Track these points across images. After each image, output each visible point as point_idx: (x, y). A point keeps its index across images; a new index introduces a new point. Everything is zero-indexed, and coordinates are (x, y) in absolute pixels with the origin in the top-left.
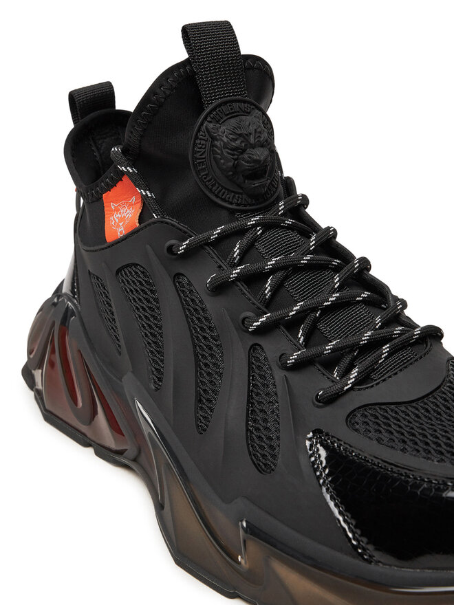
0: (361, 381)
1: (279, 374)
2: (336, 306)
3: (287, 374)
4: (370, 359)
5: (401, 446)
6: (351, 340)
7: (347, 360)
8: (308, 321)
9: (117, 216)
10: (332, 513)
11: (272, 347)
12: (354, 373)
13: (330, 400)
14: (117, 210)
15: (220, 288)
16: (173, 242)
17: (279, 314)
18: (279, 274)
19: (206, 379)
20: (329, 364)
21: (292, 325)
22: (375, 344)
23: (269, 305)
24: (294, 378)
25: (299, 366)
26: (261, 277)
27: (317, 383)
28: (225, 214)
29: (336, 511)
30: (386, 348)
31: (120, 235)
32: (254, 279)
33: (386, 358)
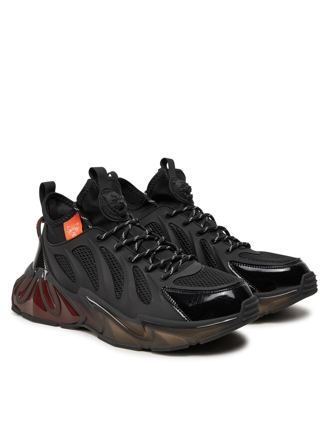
0: (175, 271)
1: (145, 274)
2: (161, 250)
3: (148, 273)
4: (176, 264)
5: (185, 285)
6: (168, 259)
7: (168, 266)
8: (152, 255)
9: (70, 231)
10: (181, 316)
11: (142, 265)
12: (172, 269)
13: (165, 278)
14: (70, 228)
15: (119, 249)
16: (99, 235)
17: (142, 254)
18: (139, 241)
19: (118, 281)
20: (163, 267)
21: (147, 257)
22: (177, 260)
23: (137, 252)
24: (151, 274)
25: (153, 269)
26: (134, 242)
27: (160, 274)
28: (116, 224)
29: (182, 315)
30: (181, 261)
31: (73, 237)
32: (131, 244)
33: (181, 264)
